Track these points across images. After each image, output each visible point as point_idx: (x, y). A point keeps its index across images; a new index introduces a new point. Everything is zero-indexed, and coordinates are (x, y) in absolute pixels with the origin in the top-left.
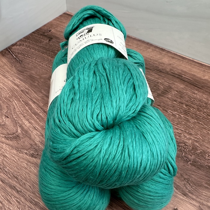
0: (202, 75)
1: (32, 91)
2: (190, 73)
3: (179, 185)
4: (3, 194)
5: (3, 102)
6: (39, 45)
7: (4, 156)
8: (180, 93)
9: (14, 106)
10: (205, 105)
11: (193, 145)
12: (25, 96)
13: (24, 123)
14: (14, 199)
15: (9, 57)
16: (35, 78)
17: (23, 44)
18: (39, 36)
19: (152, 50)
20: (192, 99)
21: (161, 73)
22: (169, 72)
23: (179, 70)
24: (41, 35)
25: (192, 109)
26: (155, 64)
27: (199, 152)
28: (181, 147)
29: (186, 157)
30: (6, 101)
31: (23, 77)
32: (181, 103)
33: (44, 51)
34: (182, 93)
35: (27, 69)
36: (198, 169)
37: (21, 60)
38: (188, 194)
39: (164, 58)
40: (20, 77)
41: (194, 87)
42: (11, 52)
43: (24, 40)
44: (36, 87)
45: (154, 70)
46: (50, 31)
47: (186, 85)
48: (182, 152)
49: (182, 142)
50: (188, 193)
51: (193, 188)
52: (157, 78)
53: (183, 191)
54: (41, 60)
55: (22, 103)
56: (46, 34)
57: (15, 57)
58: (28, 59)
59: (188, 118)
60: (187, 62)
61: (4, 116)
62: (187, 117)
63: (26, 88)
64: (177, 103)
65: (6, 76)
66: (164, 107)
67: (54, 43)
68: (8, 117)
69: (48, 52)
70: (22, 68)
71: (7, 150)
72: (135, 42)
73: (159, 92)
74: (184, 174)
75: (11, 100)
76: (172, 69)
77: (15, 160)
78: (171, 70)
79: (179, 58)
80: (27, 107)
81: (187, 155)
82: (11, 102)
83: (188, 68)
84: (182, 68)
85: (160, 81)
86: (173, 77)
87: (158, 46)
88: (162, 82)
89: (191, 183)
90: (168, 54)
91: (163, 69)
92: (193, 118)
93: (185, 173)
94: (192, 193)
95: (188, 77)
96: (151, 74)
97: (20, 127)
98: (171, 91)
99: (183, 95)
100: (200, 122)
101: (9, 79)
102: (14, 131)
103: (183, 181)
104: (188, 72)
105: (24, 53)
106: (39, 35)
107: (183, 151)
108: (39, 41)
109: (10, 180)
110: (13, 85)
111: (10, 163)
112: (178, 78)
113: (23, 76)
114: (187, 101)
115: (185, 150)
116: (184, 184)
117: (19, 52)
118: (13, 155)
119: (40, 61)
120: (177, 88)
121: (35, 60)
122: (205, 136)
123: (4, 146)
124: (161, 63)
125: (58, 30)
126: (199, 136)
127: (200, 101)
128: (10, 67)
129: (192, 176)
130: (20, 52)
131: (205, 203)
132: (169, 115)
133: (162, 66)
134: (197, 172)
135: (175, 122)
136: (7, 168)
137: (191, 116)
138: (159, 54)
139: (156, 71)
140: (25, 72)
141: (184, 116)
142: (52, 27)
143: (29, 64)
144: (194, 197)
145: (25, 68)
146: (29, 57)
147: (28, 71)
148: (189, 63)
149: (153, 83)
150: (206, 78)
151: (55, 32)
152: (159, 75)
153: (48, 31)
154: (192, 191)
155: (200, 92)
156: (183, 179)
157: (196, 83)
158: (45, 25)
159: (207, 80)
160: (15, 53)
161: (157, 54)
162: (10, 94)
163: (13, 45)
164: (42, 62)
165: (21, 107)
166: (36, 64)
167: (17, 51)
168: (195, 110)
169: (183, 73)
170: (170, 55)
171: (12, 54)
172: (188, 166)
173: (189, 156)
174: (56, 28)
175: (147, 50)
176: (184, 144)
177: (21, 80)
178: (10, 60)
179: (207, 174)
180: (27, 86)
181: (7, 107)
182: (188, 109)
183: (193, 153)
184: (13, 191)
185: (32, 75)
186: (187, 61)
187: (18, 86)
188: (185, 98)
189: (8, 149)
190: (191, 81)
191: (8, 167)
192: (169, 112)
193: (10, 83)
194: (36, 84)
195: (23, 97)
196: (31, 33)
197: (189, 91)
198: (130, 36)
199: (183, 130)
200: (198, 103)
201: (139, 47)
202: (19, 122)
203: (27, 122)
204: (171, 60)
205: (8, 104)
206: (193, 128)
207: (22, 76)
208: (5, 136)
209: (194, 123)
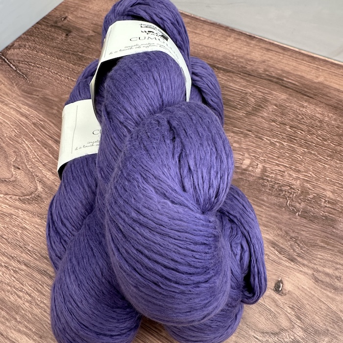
0: (314, 75)
1: (50, 123)
2: (295, 73)
3: (283, 247)
4: (30, 283)
5: (7, 145)
6: (50, 45)
7: (22, 228)
8: (281, 107)
9: (25, 150)
10: (319, 124)
11: (303, 187)
12: (40, 133)
13: (46, 176)
14: (47, 289)
15: (4, 69)
16: (52, 102)
17: (25, 46)
18: (48, 29)
19: (235, 38)
20: (300, 116)
21: (250, 76)
22: (263, 75)
23: (279, 70)
24: (52, 26)
25: (299, 133)
26: (240, 62)
27: (311, 196)
28: (285, 191)
29: (292, 206)
30: (12, 143)
31: (33, 101)
32: (282, 124)
33: (61, 54)
34: (284, 107)
35: (37, 87)
36: (310, 221)
37: (25, 72)
38: (296, 259)
39: (254, 51)
40: (27, 102)
41: (303, 96)
42: (6, 60)
43: (24, 37)
44: (56, 117)
45: (239, 73)
46: (65, 18)
47: (290, 95)
48: (286, 199)
49: (286, 184)
50: (296, 257)
51: (303, 249)
52: (244, 86)
53: (289, 255)
54: (57, 70)
55: (37, 144)
56: (59, 24)
57: (15, 69)
58: (36, 71)
59: (294, 146)
60: (290, 56)
61: (13, 168)
62: (292, 145)
63: (39, 120)
64: (276, 124)
65: (6, 102)
66: (258, 132)
67: (74, 40)
68: (19, 169)
69: (67, 56)
70: (29, 85)
71: (25, 220)
72: (206, 27)
73: (249, 109)
74: (290, 231)
75: (20, 141)
76: (268, 68)
77: (39, 232)
78: (265, 70)
79: (277, 50)
80: (46, 150)
81: (293, 203)
82: (19, 143)
83: (292, 66)
84: (282, 67)
85: (250, 91)
86: (270, 82)
87: (244, 32)
88: (252, 91)
89: (301, 243)
90: (261, 44)
91: (253, 71)
92: (301, 146)
93: (291, 229)
94: (302, 258)
95: (293, 80)
96: (235, 81)
97: (40, 182)
98: (267, 106)
99: (286, 111)
100: (313, 152)
101: (12, 106)
102: (32, 189)
103: (289, 241)
104: (292, 72)
105: (28, 61)
106: (47, 26)
107: (288, 197)
108: (50, 37)
109: (38, 263)
110: (19, 116)
111: (33, 238)
112: (276, 83)
113: (33, 99)
114: (292, 121)
115: (291, 196)
116: (291, 245)
117: (20, 59)
118: (37, 226)
119: (56, 72)
120: (276, 100)
121: (48, 71)
122: (319, 173)
123: (20, 213)
124: (250, 61)
125: (79, 15)
126: (311, 173)
127: (311, 118)
128: (9, 86)
129: (302, 232)
130: (22, 60)
131: (320, 269)
132: (265, 144)
133: (251, 65)
134: (309, 226)
135: (274, 155)
136: (31, 245)
137: (298, 144)
138: (246, 45)
139: (242, 74)
140: (35, 93)
141: (288, 144)
142: (68, 11)
143: (39, 79)
144: (306, 262)
145: (34, 86)
146: (38, 67)
147: (39, 91)
148: (293, 57)
149: (237, 94)
150: (321, 79)
151: (74, 19)
152: (248, 81)
153: (63, 19)
154: (302, 253)
155: (311, 104)
156: (288, 238)
157: (306, 90)
158: (56, 9)
159: (322, 84)
160: (14, 62)
161: (242, 45)
162: (16, 131)
163: (8, 48)
164: (59, 74)
165: (36, 150)
166: (51, 78)
167: (16, 58)
168: (304, 133)
169: (284, 75)
170: (263, 45)
171: (9, 63)
172: (296, 218)
173: (298, 205)
174: (75, 13)
175: (226, 39)
176: (289, 187)
177: (30, 106)
178: (8, 74)
179: (322, 228)
180: (41, 116)
181: (14, 152)
182: (294, 133)
183: (303, 199)
184: (45, 277)
185: (46, 96)
186: (289, 53)
187: (27, 118)
188: (289, 116)
189: (27, 218)
190: (296, 87)
191: (31, 243)
192: (265, 139)
193: (13, 112)
194: (55, 112)
195: (37, 133)
196: (35, 25)
197: (295, 104)
198: (198, 17)
199: (287, 166)
200: (309, 121)
201: (213, 36)
202: (38, 174)
203: (49, 174)
204: (265, 54)
205: (16, 148)
206: (302, 161)
207: (30, 99)
208: (19, 199)
209: (304, 154)
